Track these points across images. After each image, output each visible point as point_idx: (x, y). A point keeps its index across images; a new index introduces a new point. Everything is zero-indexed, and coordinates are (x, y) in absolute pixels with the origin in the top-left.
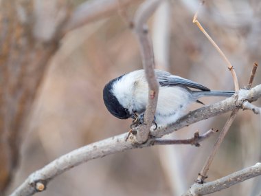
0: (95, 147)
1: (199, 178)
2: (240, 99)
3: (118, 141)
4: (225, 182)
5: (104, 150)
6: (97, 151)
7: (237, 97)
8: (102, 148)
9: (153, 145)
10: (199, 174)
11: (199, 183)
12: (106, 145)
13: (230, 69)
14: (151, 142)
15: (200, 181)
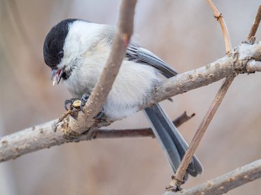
0: (4, 142)
1: (173, 184)
2: (242, 57)
3: (42, 132)
4: (223, 184)
5: (20, 147)
6: (8, 148)
7: (237, 54)
8: (15, 143)
9: (95, 137)
10: (173, 177)
11: (173, 190)
12: (23, 138)
13: (218, 18)
14: (93, 132)
15: (175, 187)
